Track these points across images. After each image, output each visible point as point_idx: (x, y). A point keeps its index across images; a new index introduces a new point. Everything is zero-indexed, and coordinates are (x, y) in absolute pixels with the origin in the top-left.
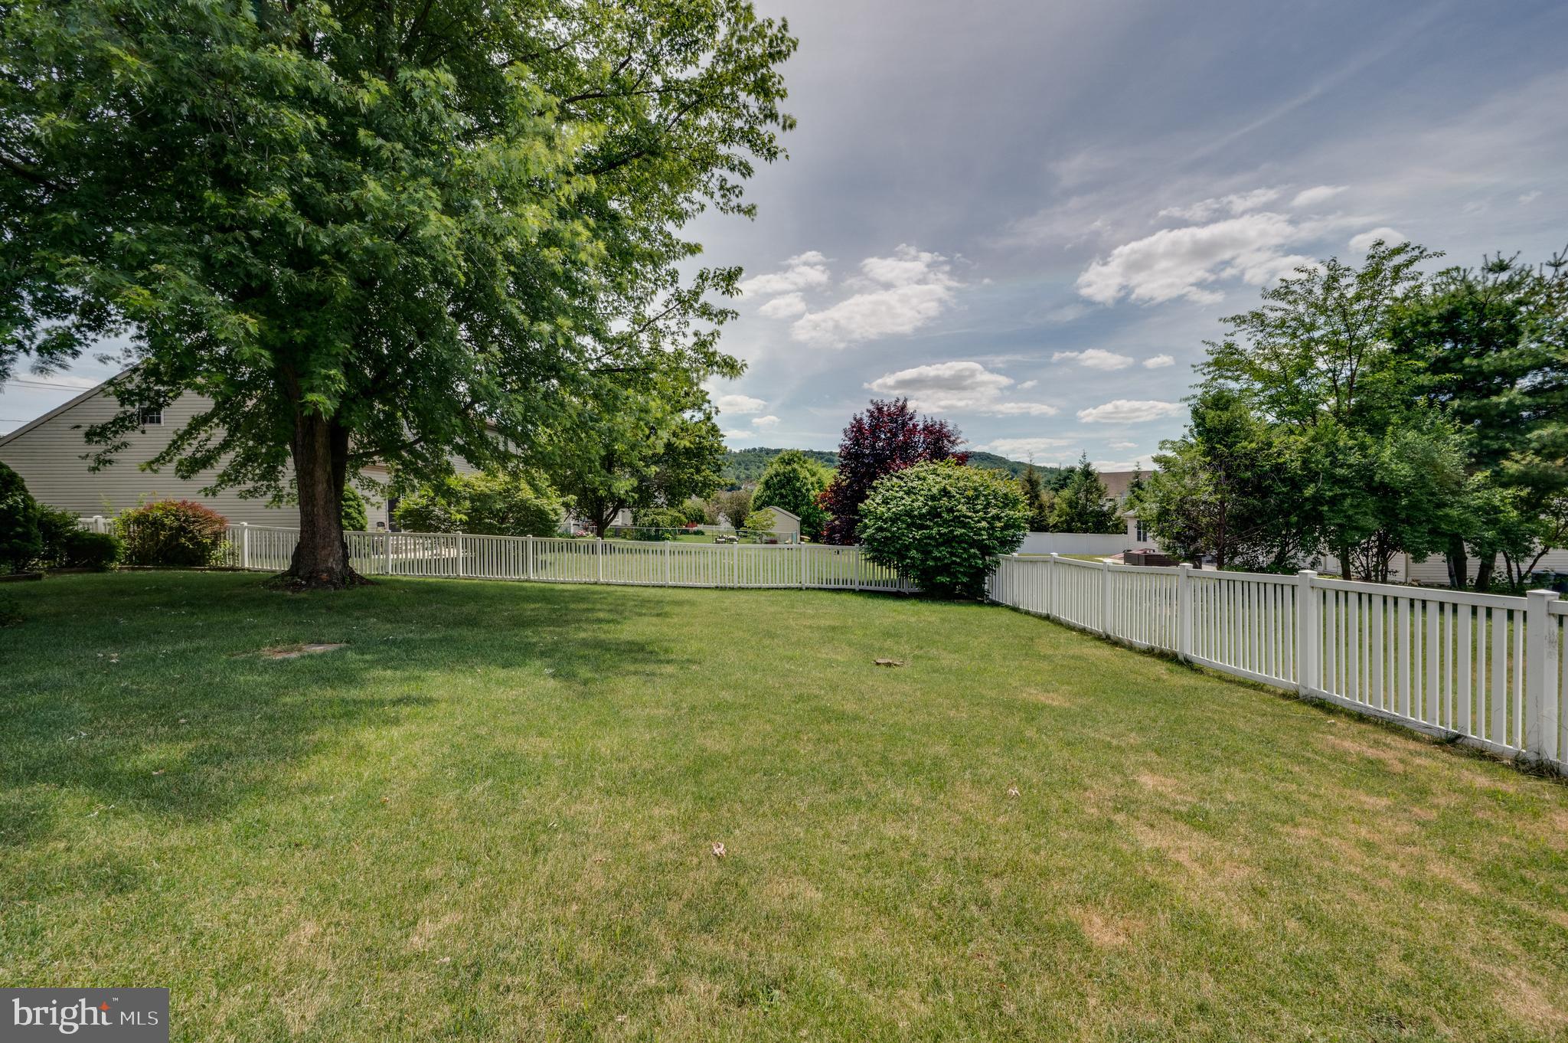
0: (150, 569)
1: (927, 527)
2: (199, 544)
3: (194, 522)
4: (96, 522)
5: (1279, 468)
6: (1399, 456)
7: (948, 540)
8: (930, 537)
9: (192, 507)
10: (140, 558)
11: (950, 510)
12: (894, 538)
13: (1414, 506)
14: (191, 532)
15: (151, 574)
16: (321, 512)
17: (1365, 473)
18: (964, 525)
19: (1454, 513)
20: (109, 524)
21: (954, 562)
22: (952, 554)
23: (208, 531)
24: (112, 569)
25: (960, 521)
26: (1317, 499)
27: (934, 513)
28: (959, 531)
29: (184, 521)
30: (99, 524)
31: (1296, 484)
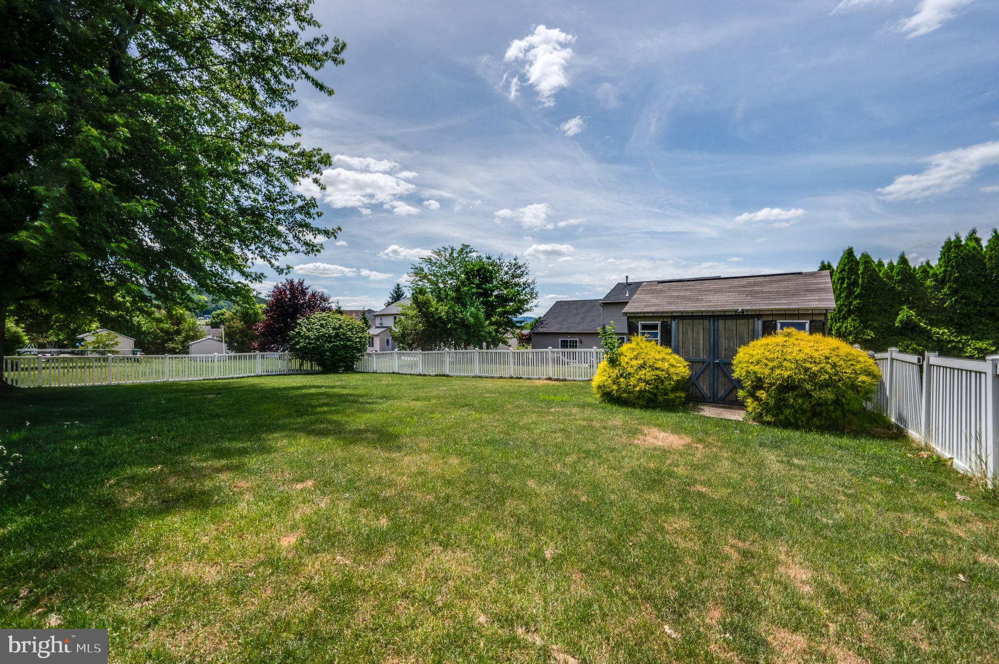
1: (334, 342)
5: (440, 318)
6: (470, 315)
7: (345, 347)
8: (337, 345)
11: (344, 334)
12: (319, 347)
13: (474, 332)
17: (463, 320)
18: (350, 341)
19: (483, 333)
21: (347, 357)
22: (346, 353)
25: (348, 339)
26: (451, 329)
27: (337, 335)
28: (349, 343)
31: (445, 323)
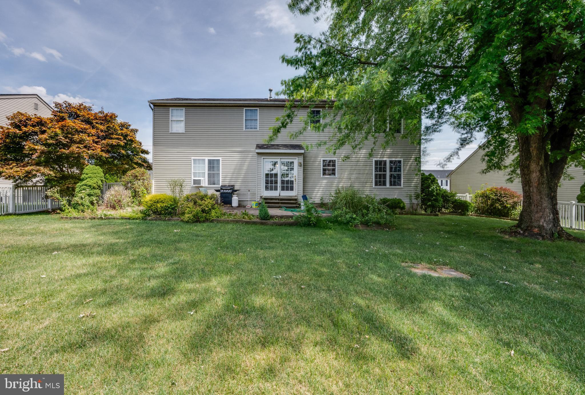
0: (484, 216)
2: (505, 207)
3: (504, 197)
4: (466, 196)
9: (505, 190)
10: (481, 211)
14: (502, 201)
15: (484, 218)
16: (535, 191)
20: (471, 197)
23: (511, 201)
24: (468, 215)
29: (499, 196)
30: (468, 197)
